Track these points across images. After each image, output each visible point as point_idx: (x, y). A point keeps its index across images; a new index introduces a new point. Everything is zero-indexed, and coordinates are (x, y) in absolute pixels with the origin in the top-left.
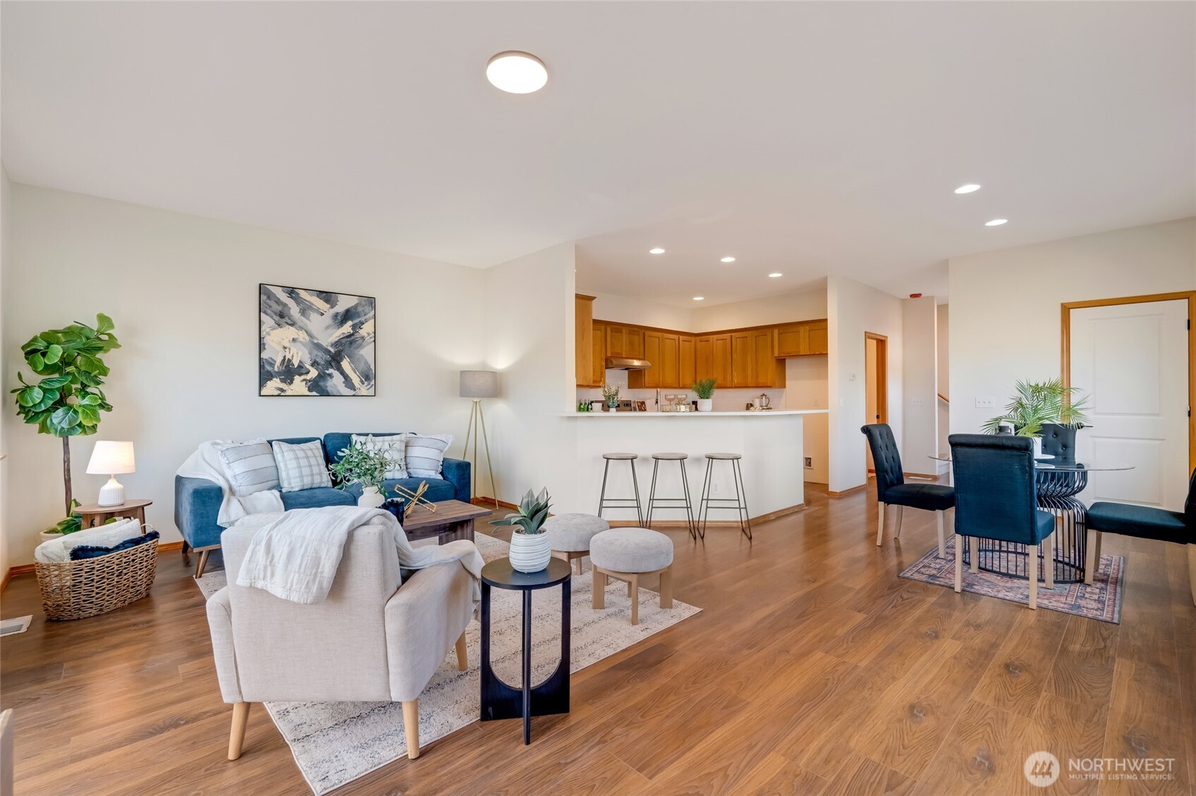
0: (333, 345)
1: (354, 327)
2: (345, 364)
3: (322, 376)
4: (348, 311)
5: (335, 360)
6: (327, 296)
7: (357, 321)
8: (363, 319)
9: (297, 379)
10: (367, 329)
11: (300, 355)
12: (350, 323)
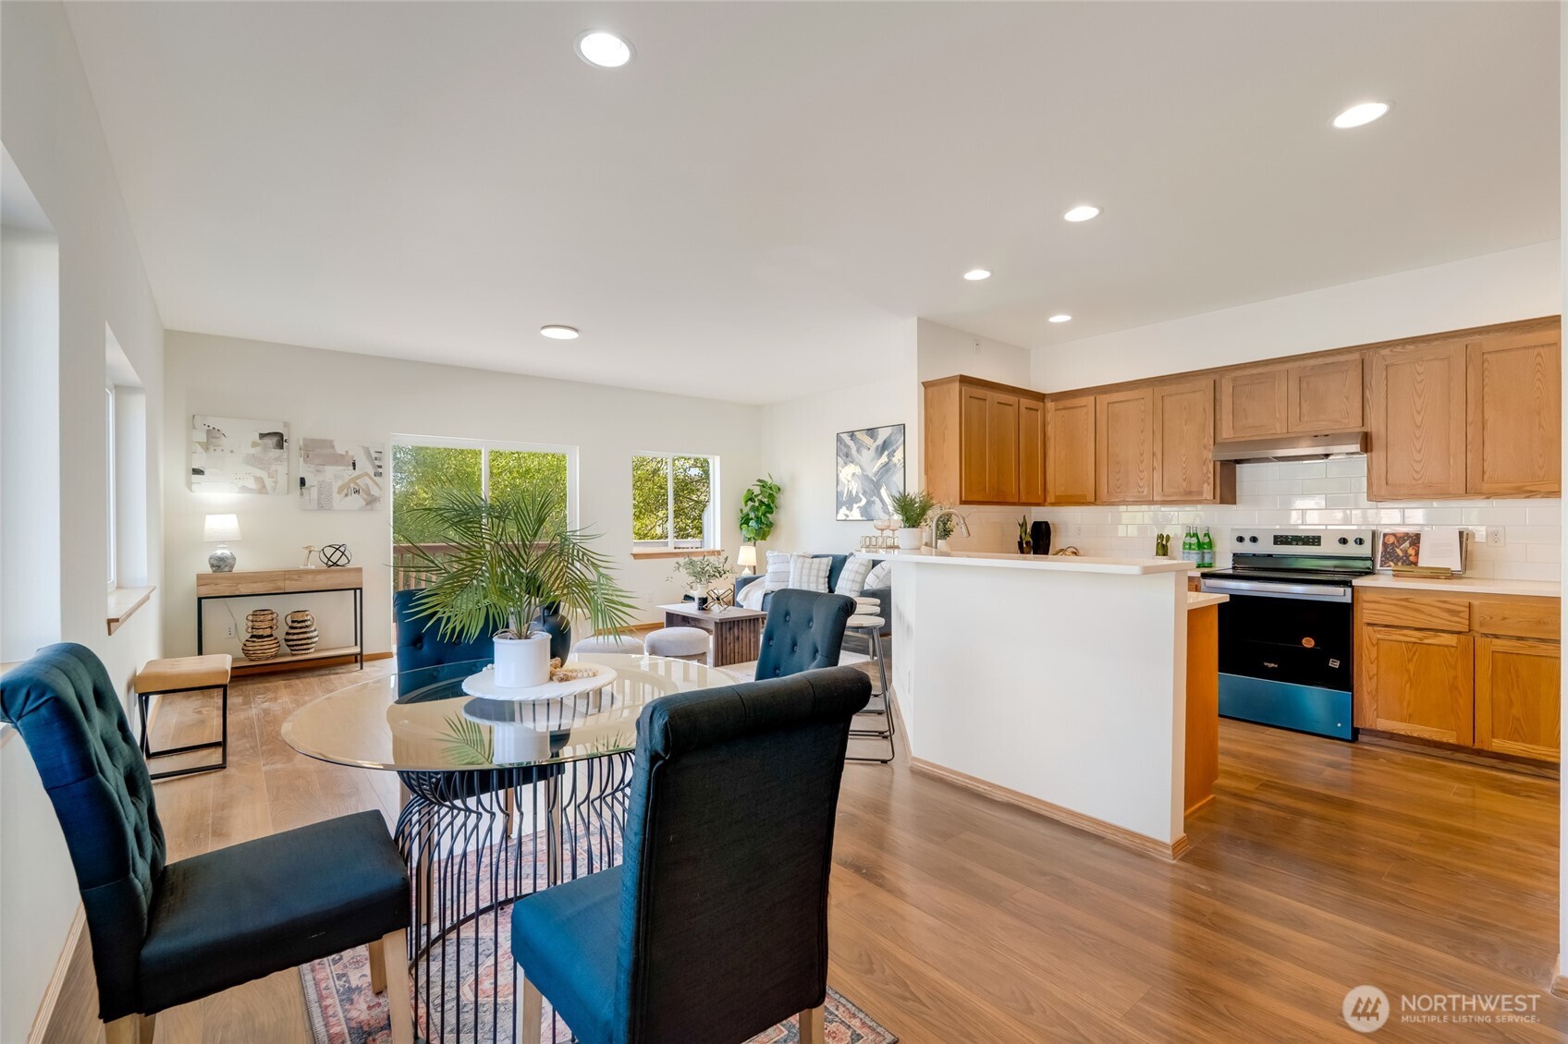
0: (875, 475)
1: (889, 456)
2: (883, 492)
3: (869, 503)
4: (885, 442)
5: (877, 486)
6: (871, 432)
7: (890, 450)
8: (894, 447)
9: (855, 506)
10: (898, 455)
11: (855, 487)
12: (886, 453)
